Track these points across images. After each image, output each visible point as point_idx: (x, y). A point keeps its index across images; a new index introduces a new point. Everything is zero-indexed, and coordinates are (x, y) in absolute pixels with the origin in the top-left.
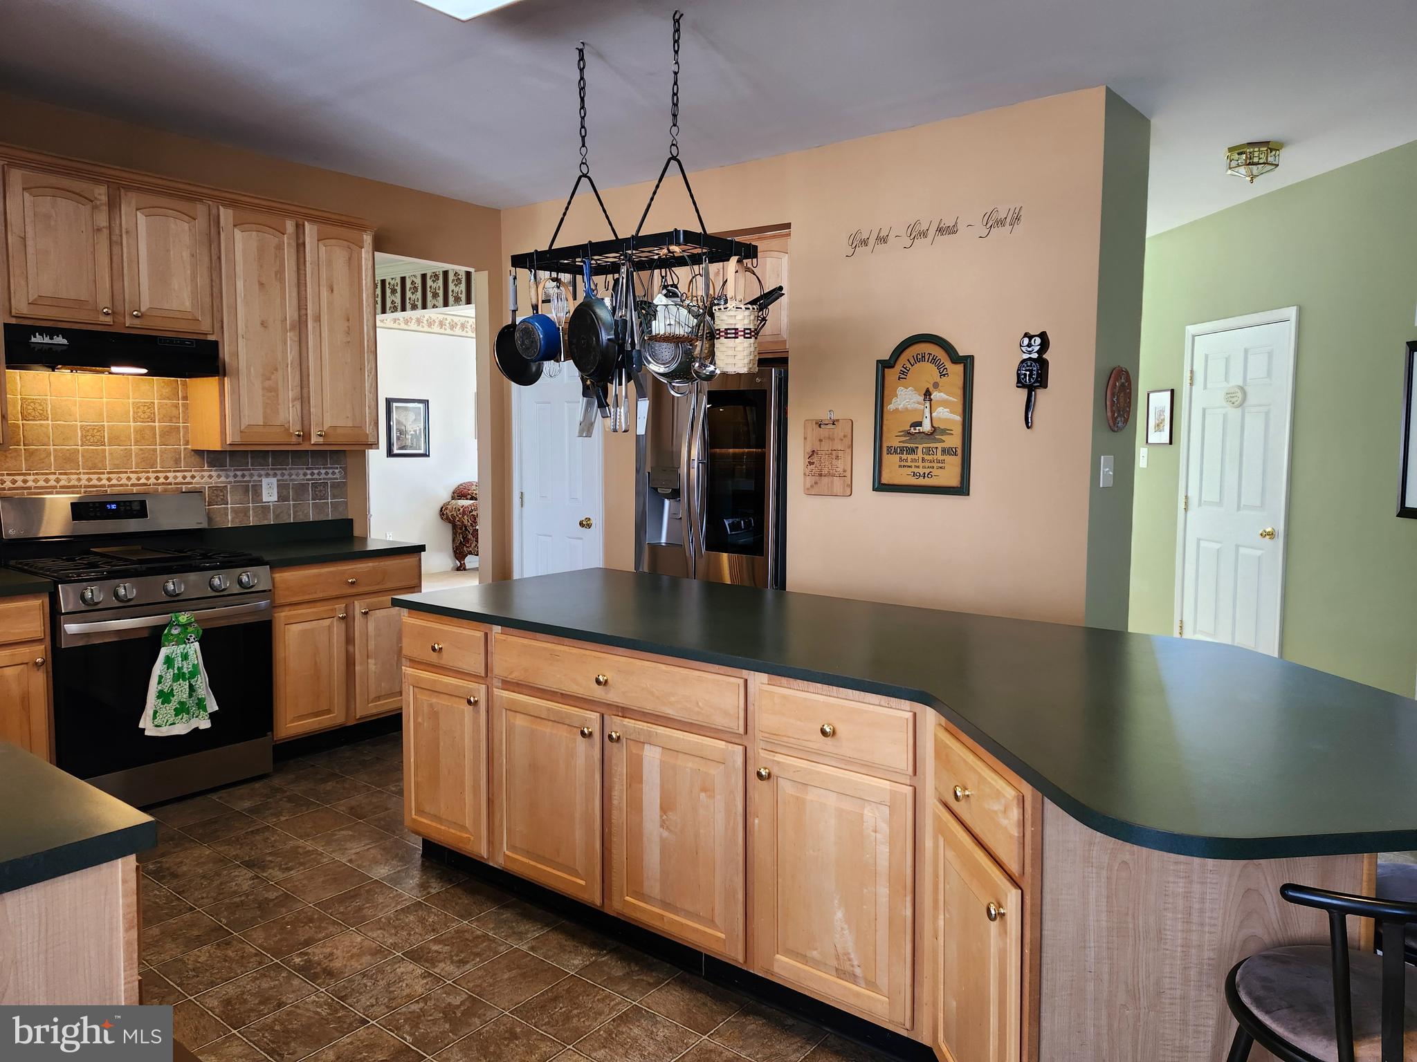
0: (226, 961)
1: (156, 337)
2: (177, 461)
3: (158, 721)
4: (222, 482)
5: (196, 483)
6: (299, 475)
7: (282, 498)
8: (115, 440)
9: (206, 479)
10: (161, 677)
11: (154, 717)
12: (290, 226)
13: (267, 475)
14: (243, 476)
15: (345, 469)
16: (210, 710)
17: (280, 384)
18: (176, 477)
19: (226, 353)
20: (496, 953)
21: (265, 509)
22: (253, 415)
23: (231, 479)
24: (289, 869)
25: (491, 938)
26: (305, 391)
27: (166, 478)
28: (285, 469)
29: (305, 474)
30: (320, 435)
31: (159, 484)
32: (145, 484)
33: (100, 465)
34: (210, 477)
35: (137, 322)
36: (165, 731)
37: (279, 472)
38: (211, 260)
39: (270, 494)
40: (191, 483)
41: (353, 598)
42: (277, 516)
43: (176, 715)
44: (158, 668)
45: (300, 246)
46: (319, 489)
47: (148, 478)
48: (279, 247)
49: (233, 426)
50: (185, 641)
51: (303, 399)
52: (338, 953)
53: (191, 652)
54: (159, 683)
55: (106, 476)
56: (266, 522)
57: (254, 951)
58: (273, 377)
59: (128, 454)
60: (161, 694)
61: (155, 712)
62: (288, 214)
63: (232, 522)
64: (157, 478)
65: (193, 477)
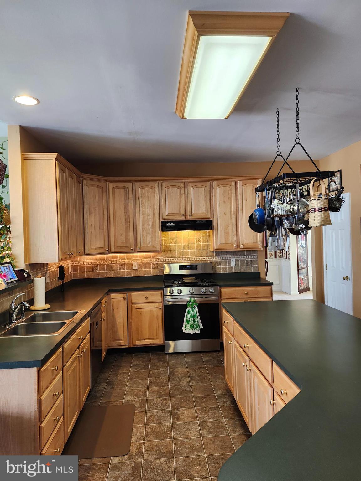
0: (161, 404)
1: (196, 221)
2: (207, 254)
3: (186, 328)
4: (219, 260)
5: (212, 260)
6: (242, 258)
7: (237, 264)
8: (191, 248)
9: (215, 259)
10: (187, 316)
11: (185, 327)
12: (233, 183)
13: (232, 258)
14: (225, 258)
15: (257, 256)
16: (201, 328)
17: (230, 231)
18: (206, 258)
19: (214, 223)
20: (222, 434)
21: (232, 268)
22: (222, 241)
23: (222, 259)
24: (198, 383)
25: (226, 428)
26: (238, 232)
27: (204, 259)
28: (238, 256)
29: (244, 257)
30: (242, 246)
31: (202, 260)
32: (198, 260)
33: (188, 255)
34: (216, 258)
35: (191, 217)
36: (187, 332)
37: (236, 257)
38: (210, 197)
39: (233, 263)
40: (211, 260)
41: (247, 299)
42: (235, 270)
43: (190, 328)
44: (186, 313)
45: (236, 188)
46: (249, 262)
47: (199, 259)
48: (230, 190)
49: (216, 244)
50: (193, 306)
51: (237, 235)
52: (185, 414)
53: (195, 310)
54: (186, 317)
55: (189, 258)
56: (232, 272)
57: (169, 404)
58: (228, 229)
59: (194, 252)
60: (187, 321)
61: (185, 326)
62: (233, 179)
63: (222, 271)
64: (202, 259)
65: (211, 258)
